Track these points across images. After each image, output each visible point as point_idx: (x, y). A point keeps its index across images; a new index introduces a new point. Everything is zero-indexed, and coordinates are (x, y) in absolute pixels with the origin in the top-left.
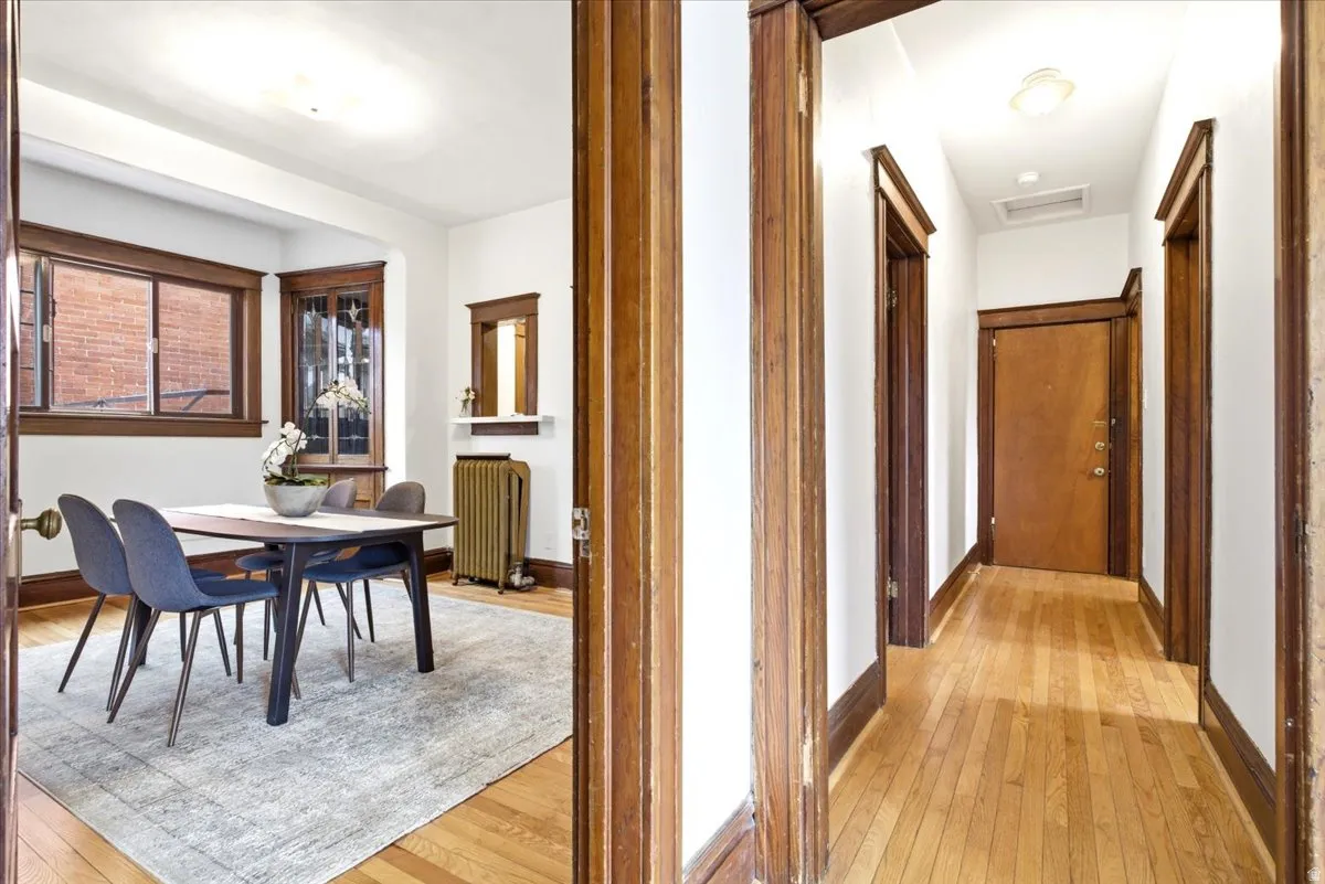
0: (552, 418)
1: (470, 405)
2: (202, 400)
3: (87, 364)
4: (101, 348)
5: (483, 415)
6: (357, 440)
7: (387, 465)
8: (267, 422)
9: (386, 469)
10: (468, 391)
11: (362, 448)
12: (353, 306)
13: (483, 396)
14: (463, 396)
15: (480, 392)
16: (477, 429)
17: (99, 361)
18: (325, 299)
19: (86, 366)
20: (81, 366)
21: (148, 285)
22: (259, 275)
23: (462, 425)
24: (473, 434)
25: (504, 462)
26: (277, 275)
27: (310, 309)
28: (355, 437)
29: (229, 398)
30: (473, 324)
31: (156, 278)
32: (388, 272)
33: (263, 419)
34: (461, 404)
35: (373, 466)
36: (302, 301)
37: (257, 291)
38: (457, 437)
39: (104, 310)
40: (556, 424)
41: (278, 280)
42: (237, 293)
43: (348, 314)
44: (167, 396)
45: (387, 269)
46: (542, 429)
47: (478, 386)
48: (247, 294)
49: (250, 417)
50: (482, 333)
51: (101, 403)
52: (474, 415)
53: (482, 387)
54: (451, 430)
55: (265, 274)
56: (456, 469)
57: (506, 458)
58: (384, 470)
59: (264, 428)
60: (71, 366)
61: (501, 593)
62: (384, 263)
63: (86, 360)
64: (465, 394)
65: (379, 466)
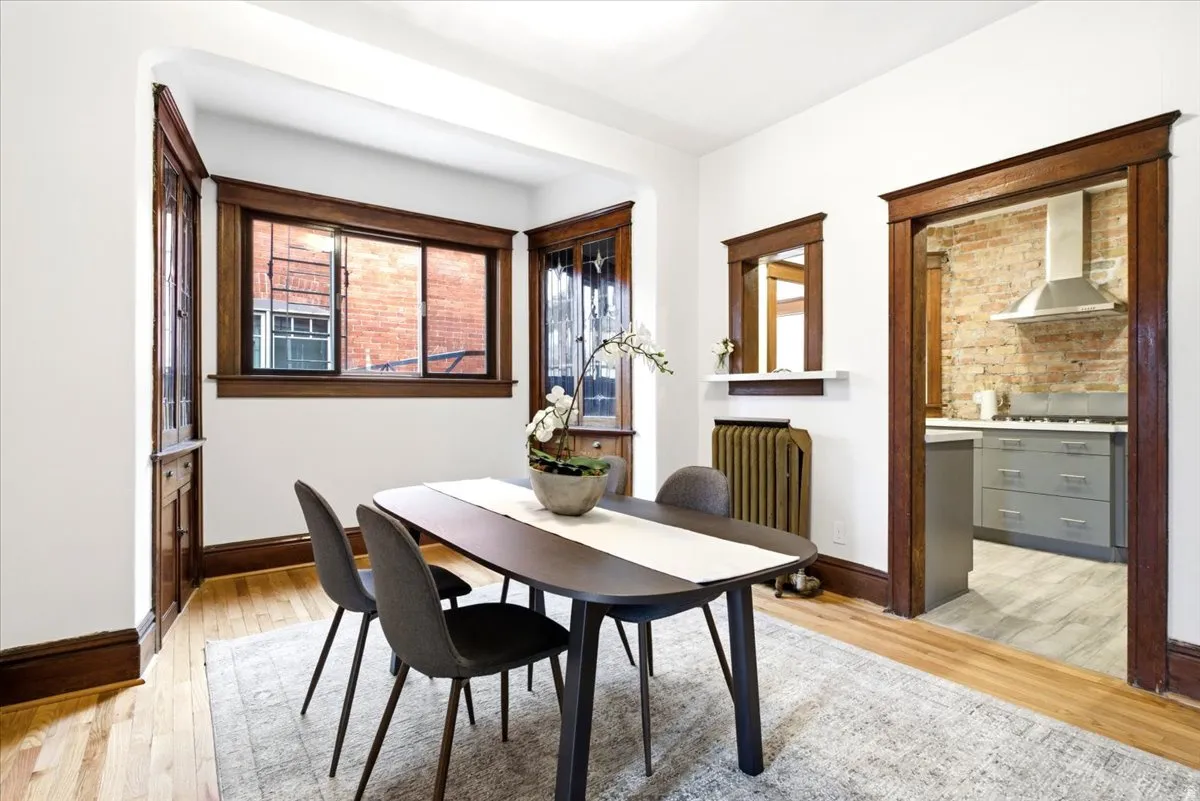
0: (847, 373)
1: (727, 359)
2: (462, 362)
3: (380, 333)
4: (392, 319)
5: (743, 372)
6: (603, 401)
7: (635, 429)
8: (516, 382)
9: (634, 433)
10: (725, 343)
11: (606, 408)
12: (599, 256)
13: (742, 351)
14: (721, 349)
15: (740, 344)
16: (735, 388)
17: (389, 330)
18: (570, 252)
19: (380, 335)
20: (375, 336)
21: (418, 251)
22: (511, 233)
23: (717, 384)
24: (730, 393)
25: (782, 432)
26: (526, 233)
27: (555, 266)
28: (600, 398)
29: (484, 359)
30: (731, 263)
31: (425, 243)
32: (636, 214)
33: (513, 379)
34: (717, 359)
35: (619, 430)
36: (548, 258)
37: (508, 249)
38: (708, 397)
39: (392, 287)
40: (852, 379)
41: (526, 238)
42: (491, 254)
43: (593, 265)
44: (435, 358)
45: (635, 211)
46: (827, 388)
47: (738, 337)
48: (500, 254)
49: (502, 378)
50: (743, 274)
51: (386, 366)
52: (731, 372)
53: (743, 338)
54: (703, 389)
55: (515, 232)
56: (716, 436)
57: (785, 425)
58: (632, 434)
59: (515, 389)
60: (370, 335)
61: (778, 596)
62: (632, 204)
63: (381, 330)
64: (723, 346)
65: (626, 430)
